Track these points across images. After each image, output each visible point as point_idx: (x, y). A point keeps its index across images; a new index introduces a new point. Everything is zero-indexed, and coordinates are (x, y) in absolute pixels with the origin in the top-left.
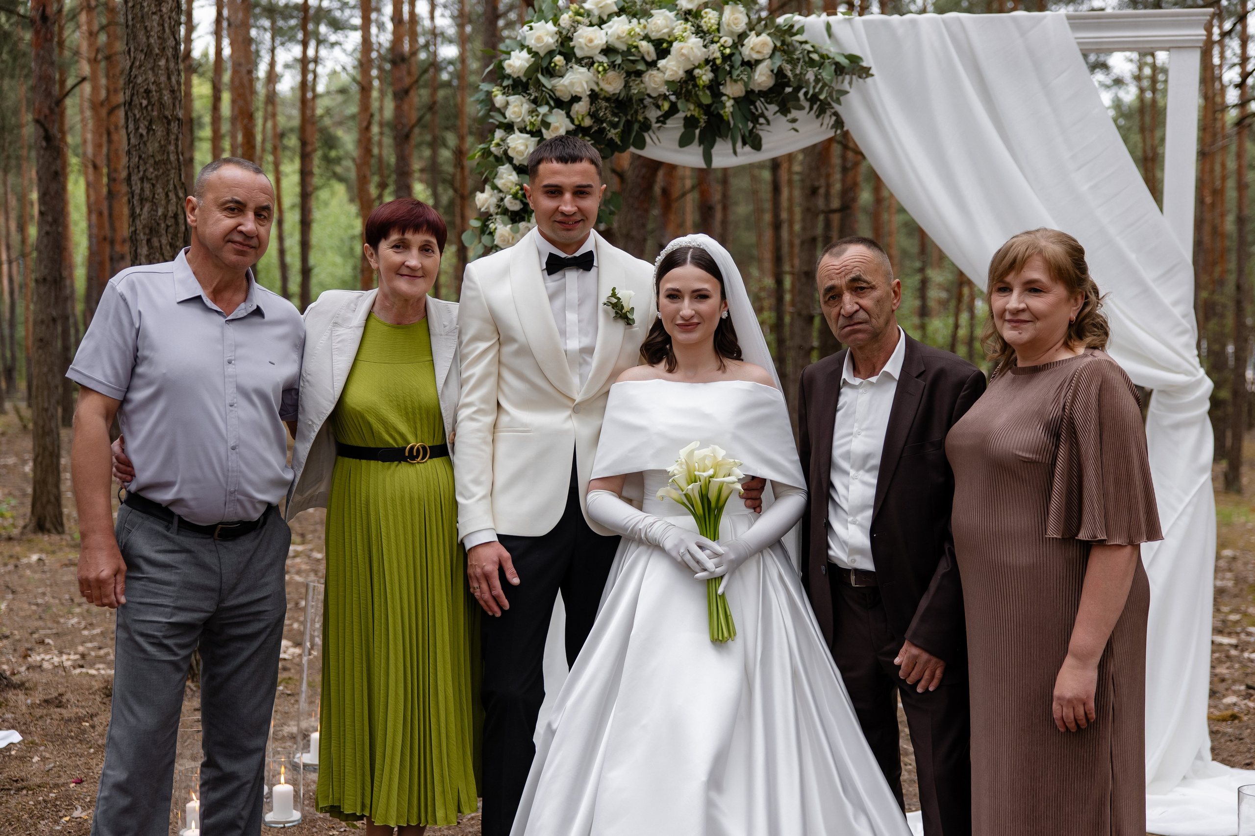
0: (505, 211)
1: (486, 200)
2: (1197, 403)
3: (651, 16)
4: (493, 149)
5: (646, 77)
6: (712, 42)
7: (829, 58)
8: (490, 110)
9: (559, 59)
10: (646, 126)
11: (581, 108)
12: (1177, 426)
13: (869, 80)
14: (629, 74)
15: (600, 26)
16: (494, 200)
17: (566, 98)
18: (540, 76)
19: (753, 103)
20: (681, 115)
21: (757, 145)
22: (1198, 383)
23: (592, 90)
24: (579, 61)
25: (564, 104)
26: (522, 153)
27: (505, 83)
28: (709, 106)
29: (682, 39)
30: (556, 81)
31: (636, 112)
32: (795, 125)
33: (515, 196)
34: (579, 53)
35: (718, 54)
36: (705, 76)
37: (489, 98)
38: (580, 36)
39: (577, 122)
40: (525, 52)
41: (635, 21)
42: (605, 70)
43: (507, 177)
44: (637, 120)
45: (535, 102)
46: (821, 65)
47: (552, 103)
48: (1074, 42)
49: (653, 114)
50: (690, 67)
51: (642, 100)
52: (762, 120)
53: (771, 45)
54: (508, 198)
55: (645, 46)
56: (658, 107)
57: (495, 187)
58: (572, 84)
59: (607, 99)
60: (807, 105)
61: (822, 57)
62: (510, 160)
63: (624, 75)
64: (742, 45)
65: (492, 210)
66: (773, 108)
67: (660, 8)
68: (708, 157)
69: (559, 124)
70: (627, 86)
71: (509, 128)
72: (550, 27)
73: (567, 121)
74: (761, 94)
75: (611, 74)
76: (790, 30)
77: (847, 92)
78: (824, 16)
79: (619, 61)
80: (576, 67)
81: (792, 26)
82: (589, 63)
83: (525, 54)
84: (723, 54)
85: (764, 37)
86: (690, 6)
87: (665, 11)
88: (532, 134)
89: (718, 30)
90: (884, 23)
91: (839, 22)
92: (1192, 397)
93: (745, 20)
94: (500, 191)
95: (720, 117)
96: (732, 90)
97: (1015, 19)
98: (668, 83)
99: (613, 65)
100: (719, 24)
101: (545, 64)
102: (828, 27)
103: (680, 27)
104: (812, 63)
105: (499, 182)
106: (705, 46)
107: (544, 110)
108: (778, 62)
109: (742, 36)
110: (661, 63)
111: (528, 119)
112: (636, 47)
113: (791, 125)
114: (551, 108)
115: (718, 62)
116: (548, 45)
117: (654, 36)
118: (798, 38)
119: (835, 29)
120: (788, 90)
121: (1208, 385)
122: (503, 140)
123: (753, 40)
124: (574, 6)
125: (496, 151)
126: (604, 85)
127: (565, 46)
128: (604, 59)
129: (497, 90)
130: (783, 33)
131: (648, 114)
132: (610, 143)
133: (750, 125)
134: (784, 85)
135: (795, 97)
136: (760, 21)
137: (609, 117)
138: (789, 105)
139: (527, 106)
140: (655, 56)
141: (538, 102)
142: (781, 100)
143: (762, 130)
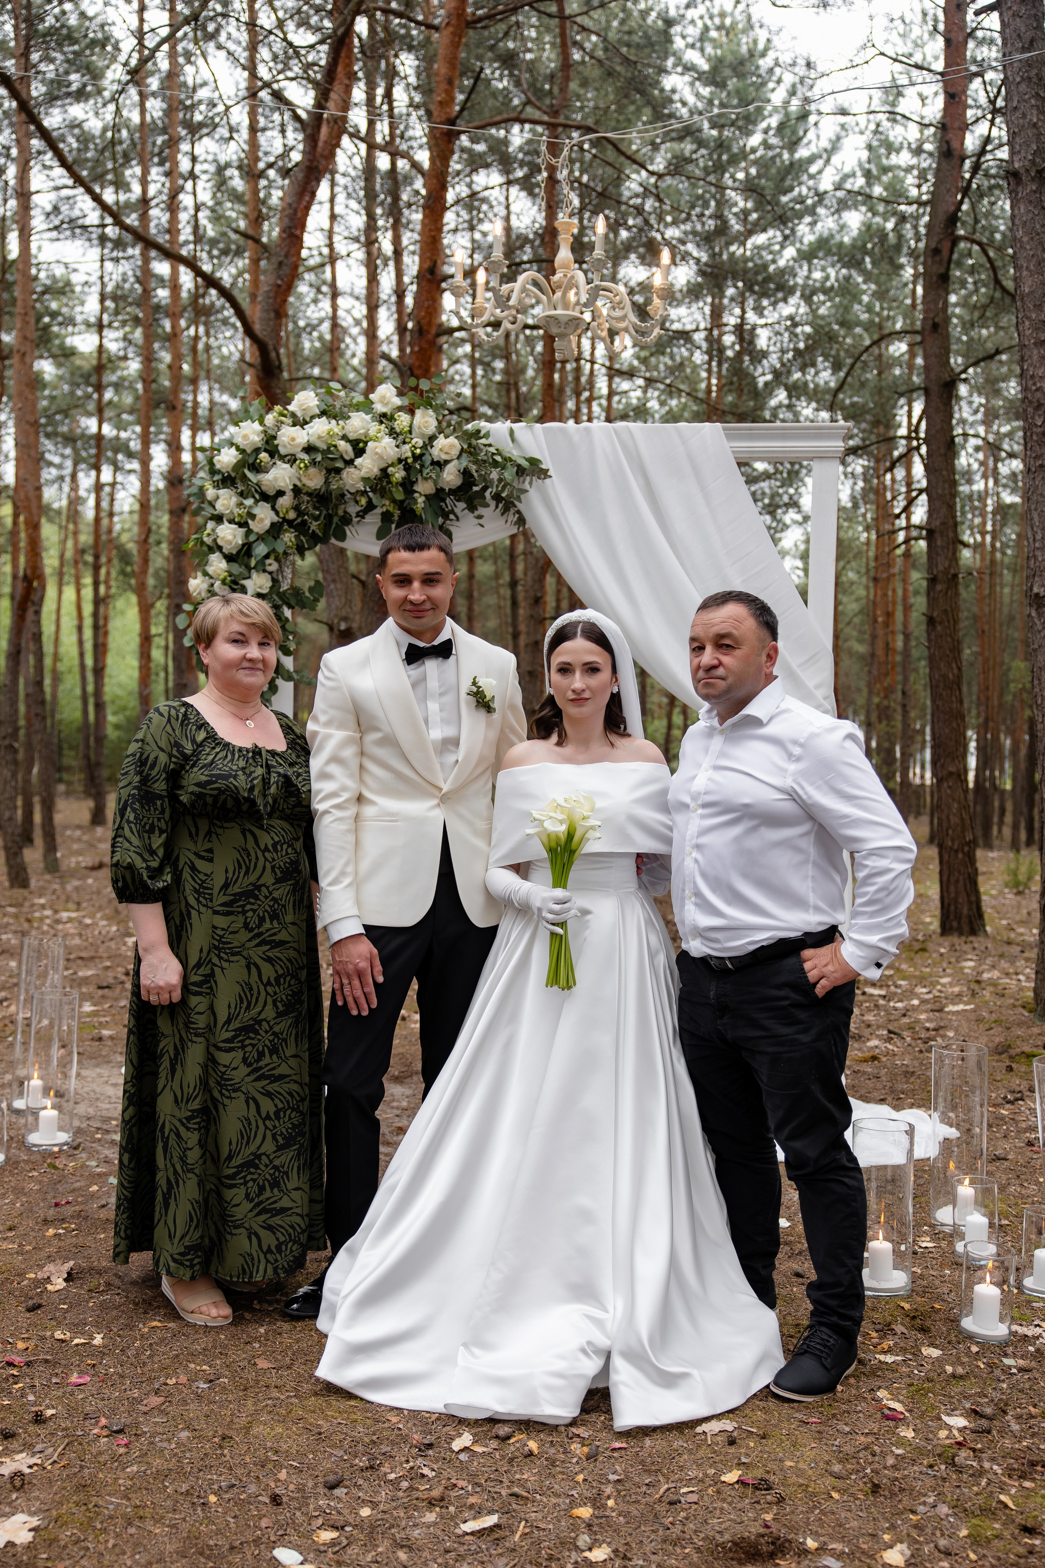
1: (198, 585)
3: (349, 418)
4: (205, 539)
5: (344, 474)
6: (404, 443)
7: (511, 460)
8: (202, 503)
9: (264, 456)
10: (346, 520)
11: (285, 502)
13: (548, 481)
14: (329, 472)
15: (302, 427)
16: (205, 586)
17: (272, 493)
18: (246, 471)
19: (444, 500)
20: (379, 511)
23: (295, 485)
24: (282, 458)
25: (270, 498)
26: (230, 542)
27: (217, 477)
28: (402, 502)
29: (376, 439)
30: (261, 477)
31: (336, 507)
32: (481, 521)
33: (224, 582)
34: (282, 451)
35: (409, 454)
36: (398, 474)
37: (200, 492)
38: (284, 435)
39: (281, 516)
40: (233, 449)
41: (334, 422)
42: (306, 466)
43: (217, 565)
44: (337, 514)
45: (241, 494)
46: (504, 468)
47: (257, 496)
48: (728, 450)
49: (353, 509)
50: (384, 465)
51: (343, 495)
53: (459, 447)
54: (218, 584)
55: (343, 445)
56: (357, 502)
57: (205, 574)
58: (276, 479)
59: (309, 494)
60: (493, 504)
61: (505, 459)
62: (220, 548)
63: (324, 472)
64: (432, 446)
66: (461, 505)
67: (358, 410)
69: (264, 516)
70: (327, 482)
72: (256, 426)
73: (272, 514)
74: (453, 492)
75: (312, 470)
76: (477, 434)
77: (525, 492)
78: (508, 423)
79: (319, 458)
80: (279, 463)
81: (479, 431)
82: (292, 460)
83: (233, 451)
84: (413, 454)
85: (452, 440)
86: (384, 410)
87: (362, 414)
88: (241, 525)
89: (410, 432)
90: (561, 429)
91: (520, 428)
93: (435, 423)
94: (211, 577)
95: (413, 511)
96: (424, 488)
98: (365, 480)
99: (314, 463)
100: (410, 426)
101: (251, 461)
102: (512, 432)
103: (374, 428)
104: (495, 464)
105: (210, 570)
106: (397, 446)
107: (249, 502)
108: (465, 462)
109: (432, 438)
110: (358, 461)
111: (237, 511)
112: (335, 446)
113: (477, 521)
114: (257, 502)
115: (410, 461)
116: (254, 443)
117: (352, 436)
118: (483, 441)
119: (517, 434)
120: (475, 489)
122: (213, 530)
123: (441, 442)
124: (278, 408)
125: (207, 540)
126: (305, 481)
127: (270, 444)
128: (306, 457)
129: (208, 485)
130: (470, 437)
131: (349, 509)
132: (313, 534)
133: (440, 521)
134: (471, 484)
135: (479, 496)
136: (449, 425)
137: (311, 510)
138: (475, 502)
139: (234, 498)
140: (352, 454)
141: (244, 495)
142: (469, 498)
143: (451, 525)
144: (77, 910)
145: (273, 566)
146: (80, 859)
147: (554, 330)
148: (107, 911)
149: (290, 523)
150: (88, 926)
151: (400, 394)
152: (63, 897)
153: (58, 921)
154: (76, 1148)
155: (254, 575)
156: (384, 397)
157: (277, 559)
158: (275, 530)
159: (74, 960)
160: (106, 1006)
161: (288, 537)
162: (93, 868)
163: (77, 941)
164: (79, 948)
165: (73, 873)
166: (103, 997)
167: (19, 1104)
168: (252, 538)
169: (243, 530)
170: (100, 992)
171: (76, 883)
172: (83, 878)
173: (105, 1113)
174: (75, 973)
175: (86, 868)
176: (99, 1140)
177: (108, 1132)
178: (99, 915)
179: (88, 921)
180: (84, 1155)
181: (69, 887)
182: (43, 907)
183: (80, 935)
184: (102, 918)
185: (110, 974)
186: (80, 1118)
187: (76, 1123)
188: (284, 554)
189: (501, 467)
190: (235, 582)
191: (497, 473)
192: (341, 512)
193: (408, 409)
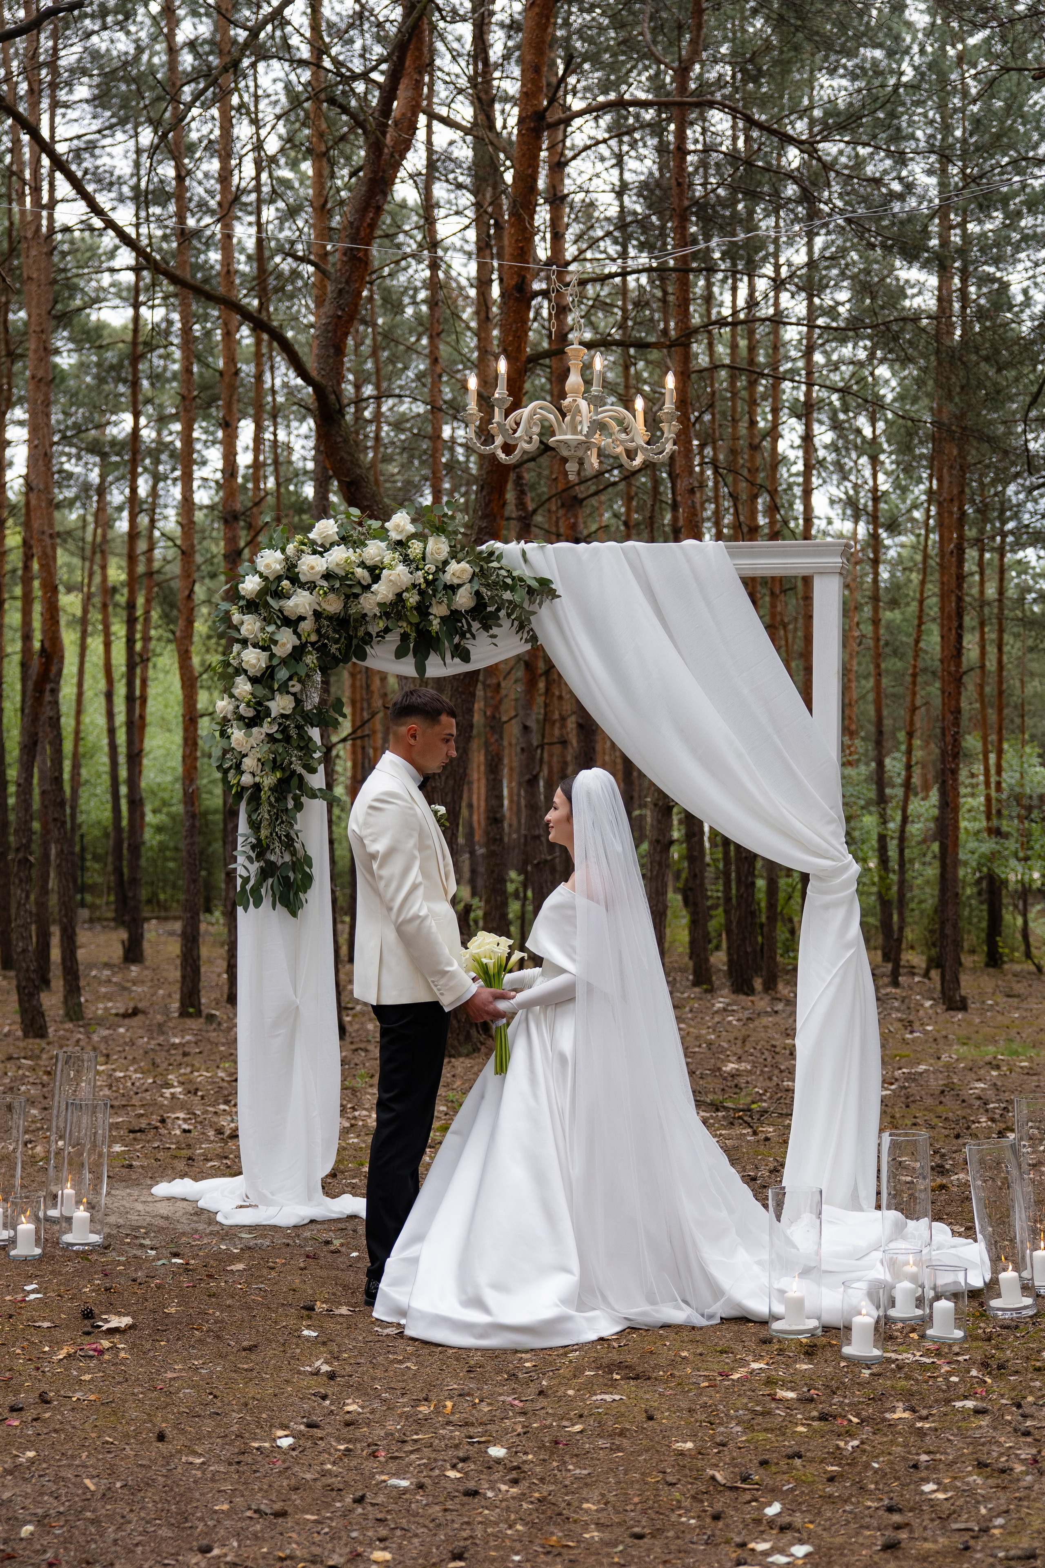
0: (240, 718)
1: (224, 707)
2: (844, 886)
3: (366, 545)
4: (233, 661)
5: (362, 600)
6: (417, 569)
7: (521, 580)
8: (230, 627)
9: (285, 583)
10: (368, 639)
11: (306, 626)
12: (827, 907)
13: (557, 600)
14: (347, 597)
15: (321, 554)
16: (231, 708)
17: (293, 618)
18: (269, 599)
19: (460, 621)
20: (397, 632)
21: (465, 656)
22: (846, 868)
23: (315, 611)
24: (302, 586)
25: (292, 622)
26: (255, 666)
27: (242, 603)
28: (418, 624)
29: (391, 567)
30: (282, 602)
31: (356, 629)
32: (494, 640)
33: (248, 705)
34: (303, 578)
35: (422, 580)
36: (413, 599)
37: (227, 615)
38: (303, 564)
39: (304, 639)
40: (257, 576)
41: (352, 549)
42: (325, 593)
43: (243, 687)
44: (356, 636)
45: (265, 619)
46: (515, 589)
47: (279, 623)
48: (733, 568)
49: (374, 629)
50: (399, 591)
51: (363, 618)
52: (468, 635)
53: (471, 570)
54: (243, 705)
56: (376, 624)
58: (297, 605)
59: (330, 618)
60: (506, 623)
61: (517, 580)
62: (245, 671)
63: (343, 597)
64: (444, 572)
65: (230, 716)
66: (476, 625)
67: (374, 538)
68: (421, 668)
69: (286, 640)
70: (346, 607)
71: (244, 642)
72: (278, 555)
73: (294, 637)
74: (468, 613)
75: (331, 596)
76: (491, 556)
77: (534, 613)
78: (522, 544)
79: (337, 585)
80: (299, 590)
81: (493, 553)
82: (311, 587)
83: (257, 579)
84: (426, 580)
85: (464, 565)
86: (399, 538)
87: (378, 542)
88: (264, 649)
89: (424, 559)
90: (571, 549)
91: (533, 549)
92: (839, 881)
93: (447, 549)
94: (237, 699)
95: (430, 633)
96: (439, 610)
97: (682, 548)
98: (380, 605)
99: (332, 589)
100: (424, 553)
101: (274, 588)
103: (388, 556)
104: (506, 587)
106: (411, 573)
107: (271, 629)
108: (477, 585)
109: (446, 563)
110: (375, 587)
111: (260, 635)
112: (352, 573)
113: (490, 640)
114: (278, 627)
115: (423, 586)
116: (275, 571)
117: (369, 563)
118: (495, 564)
119: (529, 555)
120: (489, 609)
121: (856, 868)
122: (239, 654)
123: (454, 566)
124: (299, 537)
125: (234, 663)
126: (325, 606)
127: (291, 573)
128: (325, 584)
129: (234, 609)
130: (483, 559)
131: (370, 629)
132: (334, 656)
133: (456, 640)
134: (485, 606)
135: (495, 616)
136: (462, 549)
137: (331, 634)
138: (490, 622)
139: (258, 624)
140: (369, 580)
141: (268, 621)
142: (484, 618)
143: (469, 644)
145: (296, 687)
146: (110, 1004)
147: (565, 453)
149: (313, 644)
151: (414, 521)
154: (106, 1248)
155: (278, 697)
156: (398, 526)
157: (299, 681)
158: (298, 653)
161: (311, 659)
167: (54, 1213)
168: (275, 662)
169: (267, 654)
171: (106, 1032)
172: (114, 1027)
173: (134, 1223)
175: (117, 1015)
176: (129, 1243)
177: (137, 1237)
178: (132, 1069)
179: (120, 1074)
180: (115, 1253)
181: (96, 1037)
183: (111, 1087)
184: (136, 1071)
185: (144, 1121)
186: (111, 1225)
187: (107, 1229)
188: (308, 675)
189: (512, 589)
190: (259, 703)
191: (507, 595)
192: (361, 633)
193: (421, 537)
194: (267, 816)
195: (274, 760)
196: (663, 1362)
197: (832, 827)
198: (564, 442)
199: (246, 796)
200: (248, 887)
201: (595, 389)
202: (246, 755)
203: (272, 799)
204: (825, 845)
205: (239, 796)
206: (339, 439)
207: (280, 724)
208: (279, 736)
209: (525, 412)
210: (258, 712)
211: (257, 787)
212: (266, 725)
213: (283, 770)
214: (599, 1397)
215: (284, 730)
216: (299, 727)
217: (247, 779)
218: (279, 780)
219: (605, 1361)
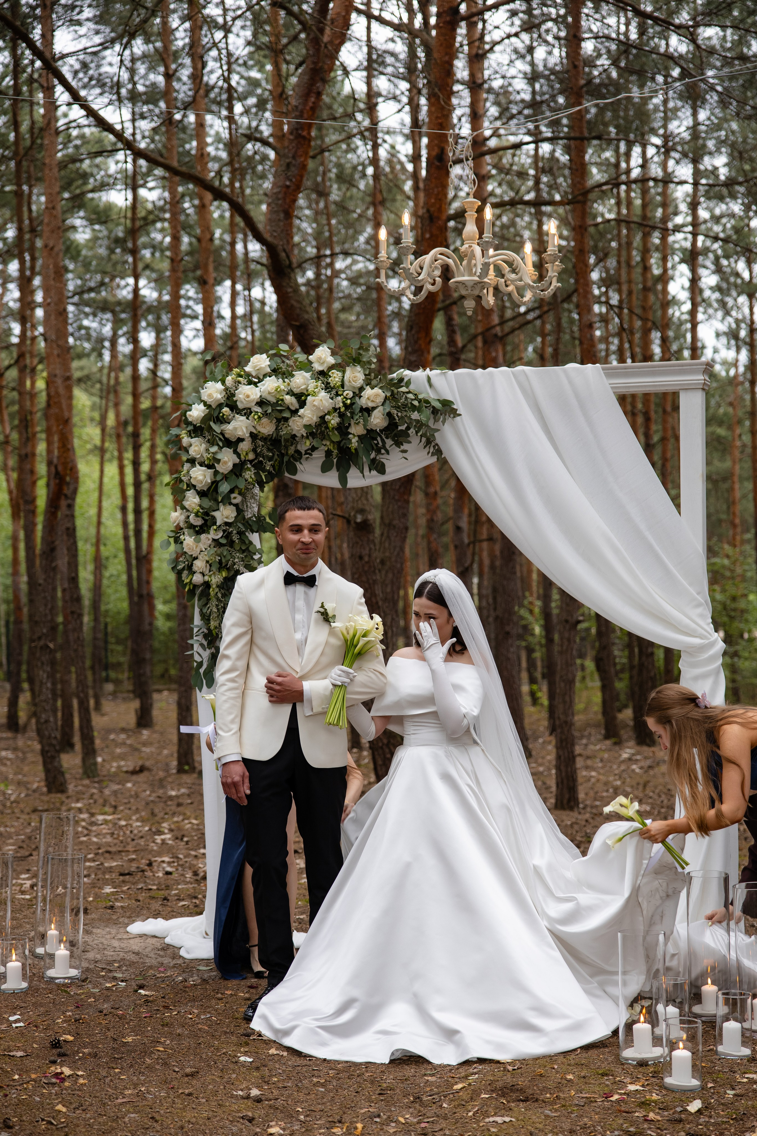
0: (191, 526)
1: (177, 517)
2: (712, 659)
3: (293, 376)
4: (183, 478)
5: (291, 422)
6: (337, 395)
7: (427, 402)
8: (180, 449)
9: (226, 410)
10: (298, 456)
11: (244, 447)
13: (458, 418)
14: (279, 421)
15: (255, 384)
16: (183, 518)
17: (234, 440)
18: (212, 424)
19: (375, 439)
20: (321, 450)
21: (381, 469)
22: (712, 644)
23: (251, 433)
24: (239, 412)
25: (232, 444)
26: (202, 481)
27: (190, 428)
28: (339, 443)
29: (314, 394)
30: (224, 427)
31: (287, 448)
32: (405, 455)
33: (197, 515)
34: (240, 406)
35: (341, 404)
36: (334, 421)
37: (177, 440)
38: (240, 393)
39: (242, 457)
40: (202, 405)
41: (282, 379)
42: (259, 418)
43: (192, 500)
44: (287, 454)
45: (209, 442)
46: (421, 410)
47: (221, 444)
48: (609, 387)
49: (302, 449)
50: (322, 414)
51: (292, 438)
52: (383, 451)
53: (383, 395)
54: (193, 516)
55: (288, 398)
56: (304, 444)
57: (183, 508)
58: (235, 429)
59: (264, 439)
60: (417, 439)
61: (423, 402)
62: (194, 487)
63: (275, 421)
64: (360, 397)
65: (182, 525)
66: (389, 442)
67: (301, 369)
68: (343, 480)
69: (228, 459)
70: (278, 429)
71: (192, 461)
72: (219, 386)
73: (235, 456)
74: (382, 432)
75: (265, 420)
76: (400, 382)
77: (438, 430)
78: (427, 371)
79: (269, 411)
80: (237, 416)
81: (402, 380)
82: (247, 412)
83: (202, 407)
84: (345, 404)
85: (377, 390)
86: (321, 369)
87: (304, 373)
88: (209, 467)
89: (343, 386)
90: (469, 374)
91: (437, 375)
92: (706, 656)
93: (363, 377)
94: (188, 510)
95: (350, 449)
96: (356, 430)
97: (565, 371)
98: (306, 426)
100: (343, 381)
101: (215, 415)
103: (312, 385)
104: (414, 408)
105: (186, 504)
106: (332, 398)
107: (214, 449)
108: (388, 408)
109: (361, 389)
110: (301, 411)
111: (206, 455)
112: (282, 400)
113: (402, 455)
114: (221, 448)
115: (342, 410)
116: (217, 400)
117: (296, 391)
118: (404, 389)
119: (433, 380)
120: (400, 428)
121: (721, 645)
122: (188, 472)
123: (368, 392)
124: (236, 370)
125: (185, 479)
126: (260, 429)
127: (230, 401)
128: (259, 409)
129: (184, 434)
130: (394, 385)
131: (299, 447)
132: (269, 472)
133: (373, 455)
134: (396, 426)
135: (405, 434)
136: (376, 377)
137: (266, 452)
138: (401, 439)
139: (204, 446)
140: (297, 406)
141: (211, 443)
142: (396, 435)
143: (383, 458)
144: (114, 813)
145: (237, 499)
146: (122, 763)
147: (463, 293)
148: (143, 814)
149: (251, 462)
150: (121, 827)
151: (333, 354)
152: (101, 801)
153: (93, 824)
154: (84, 981)
155: (222, 507)
156: (320, 358)
157: (240, 494)
158: (238, 469)
159: (103, 854)
160: (125, 888)
161: (249, 474)
162: (134, 772)
163: (109, 839)
164: (108, 844)
165: (112, 778)
166: (123, 881)
167: (40, 950)
168: (218, 478)
169: (211, 471)
170: (121, 878)
171: (116, 787)
172: (122, 783)
173: (110, 958)
174: (102, 864)
175: (127, 772)
176: (103, 976)
177: (111, 971)
178: (134, 818)
179: (123, 823)
180: (90, 986)
181: (107, 792)
182: (80, 810)
183: (112, 834)
184: (137, 820)
185: (134, 865)
186: (89, 961)
187: (85, 964)
188: (247, 489)
189: (419, 409)
190: (207, 514)
191: (415, 416)
192: (291, 450)
193: (340, 367)
194: (215, 610)
195: (220, 562)
196: (550, 1084)
197: (700, 610)
198: (462, 283)
199: (198, 592)
200: (202, 671)
201: (487, 235)
202: (196, 558)
203: (220, 595)
204: (693, 625)
205: (192, 592)
206: (290, 290)
207: (224, 531)
208: (223, 541)
209: (427, 258)
210: (206, 521)
211: (207, 585)
212: (212, 531)
213: (228, 569)
214: (491, 1119)
215: (227, 535)
216: (240, 533)
217: (197, 579)
218: (225, 579)
219: (500, 1084)
